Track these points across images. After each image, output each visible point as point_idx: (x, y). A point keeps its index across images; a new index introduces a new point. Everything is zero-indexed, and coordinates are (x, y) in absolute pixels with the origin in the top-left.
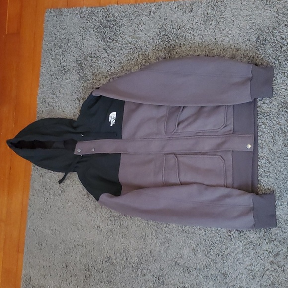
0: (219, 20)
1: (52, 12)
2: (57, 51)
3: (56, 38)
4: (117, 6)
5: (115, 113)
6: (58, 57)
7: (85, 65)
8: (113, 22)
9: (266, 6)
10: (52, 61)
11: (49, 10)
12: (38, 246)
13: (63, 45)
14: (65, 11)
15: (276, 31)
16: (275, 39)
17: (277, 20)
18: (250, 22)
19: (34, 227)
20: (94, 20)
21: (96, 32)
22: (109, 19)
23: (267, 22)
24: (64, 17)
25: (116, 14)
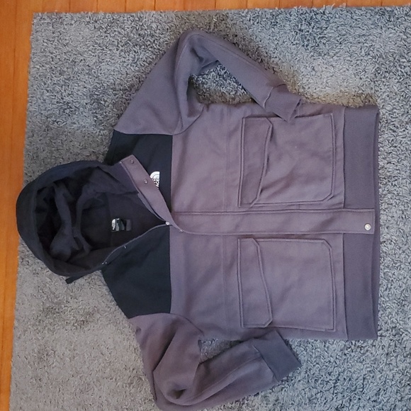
0: (318, 41)
1: (46, 17)
2: (55, 79)
3: (52, 58)
4: (154, 12)
5: (158, 173)
6: (58, 88)
7: (105, 101)
8: (149, 38)
9: (389, 23)
10: (48, 94)
11: (40, 14)
12: (34, 381)
13: (65, 69)
14: (67, 17)
15: (404, 60)
16: (403, 71)
17: (406, 44)
18: (365, 44)
19: (27, 353)
20: (117, 33)
21: (122, 51)
22: (142, 32)
23: (391, 47)
24: (66, 27)
25: (154, 26)
